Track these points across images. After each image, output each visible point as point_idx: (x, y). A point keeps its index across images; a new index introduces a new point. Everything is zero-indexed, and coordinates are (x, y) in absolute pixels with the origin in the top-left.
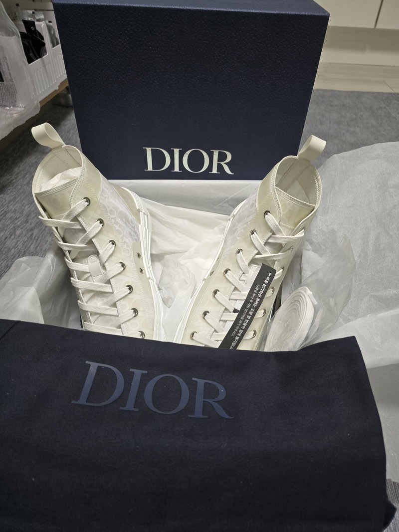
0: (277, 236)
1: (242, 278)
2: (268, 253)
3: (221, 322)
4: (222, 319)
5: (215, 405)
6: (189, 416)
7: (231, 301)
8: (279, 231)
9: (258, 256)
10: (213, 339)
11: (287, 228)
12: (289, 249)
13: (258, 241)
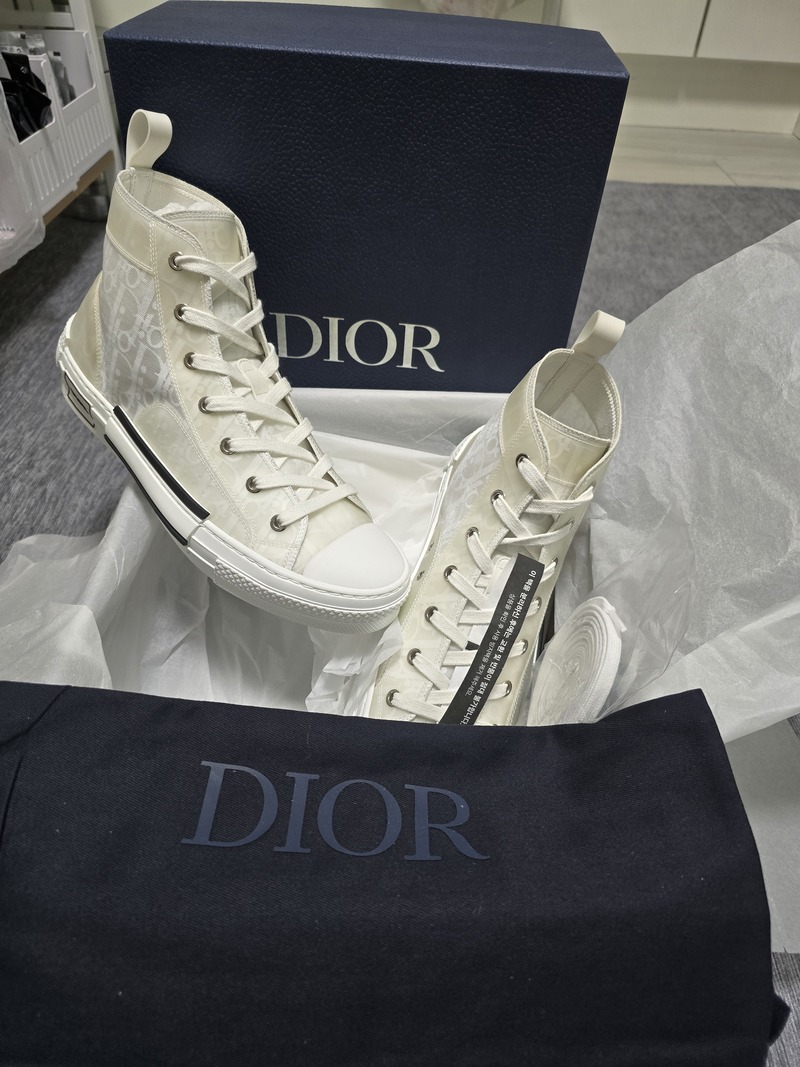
0: (543, 500)
1: (480, 583)
2: (527, 533)
3: (445, 670)
4: (445, 663)
5: (452, 834)
6: (406, 857)
7: (462, 627)
8: (547, 491)
9: (508, 540)
10: (430, 702)
11: (562, 485)
12: (567, 524)
13: (507, 511)
